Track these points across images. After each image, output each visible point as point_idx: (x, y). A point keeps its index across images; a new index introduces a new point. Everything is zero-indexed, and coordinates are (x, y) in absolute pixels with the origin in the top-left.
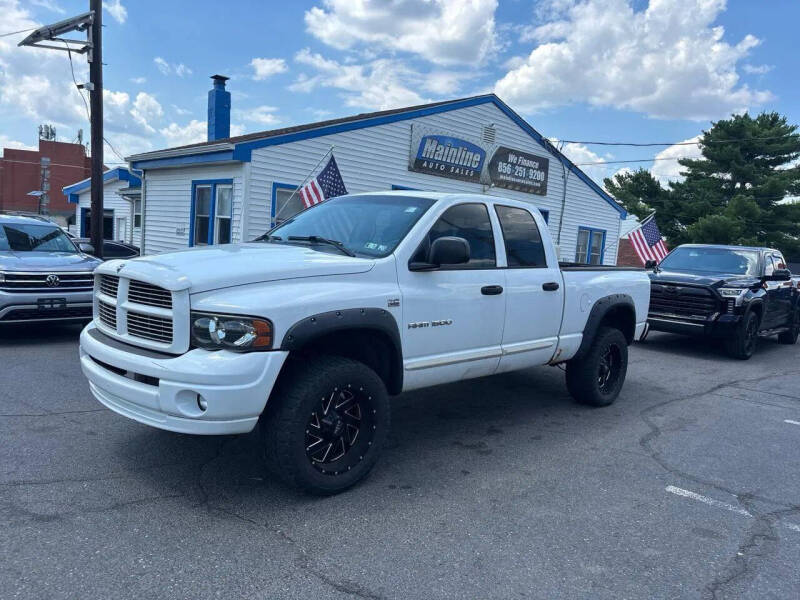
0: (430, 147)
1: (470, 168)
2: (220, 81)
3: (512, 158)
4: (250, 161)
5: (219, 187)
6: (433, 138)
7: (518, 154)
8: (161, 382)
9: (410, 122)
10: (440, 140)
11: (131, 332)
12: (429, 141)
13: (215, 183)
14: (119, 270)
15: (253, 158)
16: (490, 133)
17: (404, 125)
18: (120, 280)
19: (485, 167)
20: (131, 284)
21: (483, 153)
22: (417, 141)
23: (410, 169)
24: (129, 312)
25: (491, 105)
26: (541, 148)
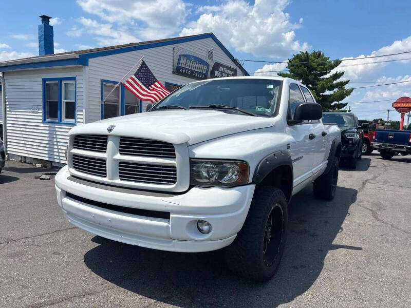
0: (183, 61)
1: (202, 74)
2: (45, 19)
3: (221, 69)
4: (88, 66)
5: (63, 82)
6: (184, 56)
7: (224, 66)
8: (171, 215)
9: (172, 46)
10: (188, 57)
11: (122, 177)
12: (182, 57)
13: (61, 80)
14: (110, 130)
15: (90, 64)
16: (211, 54)
17: (170, 47)
18: (109, 138)
19: (209, 73)
20: (121, 140)
21: (208, 65)
22: (177, 56)
23: (173, 73)
24: (120, 163)
25: (211, 39)
26: (233, 63)
